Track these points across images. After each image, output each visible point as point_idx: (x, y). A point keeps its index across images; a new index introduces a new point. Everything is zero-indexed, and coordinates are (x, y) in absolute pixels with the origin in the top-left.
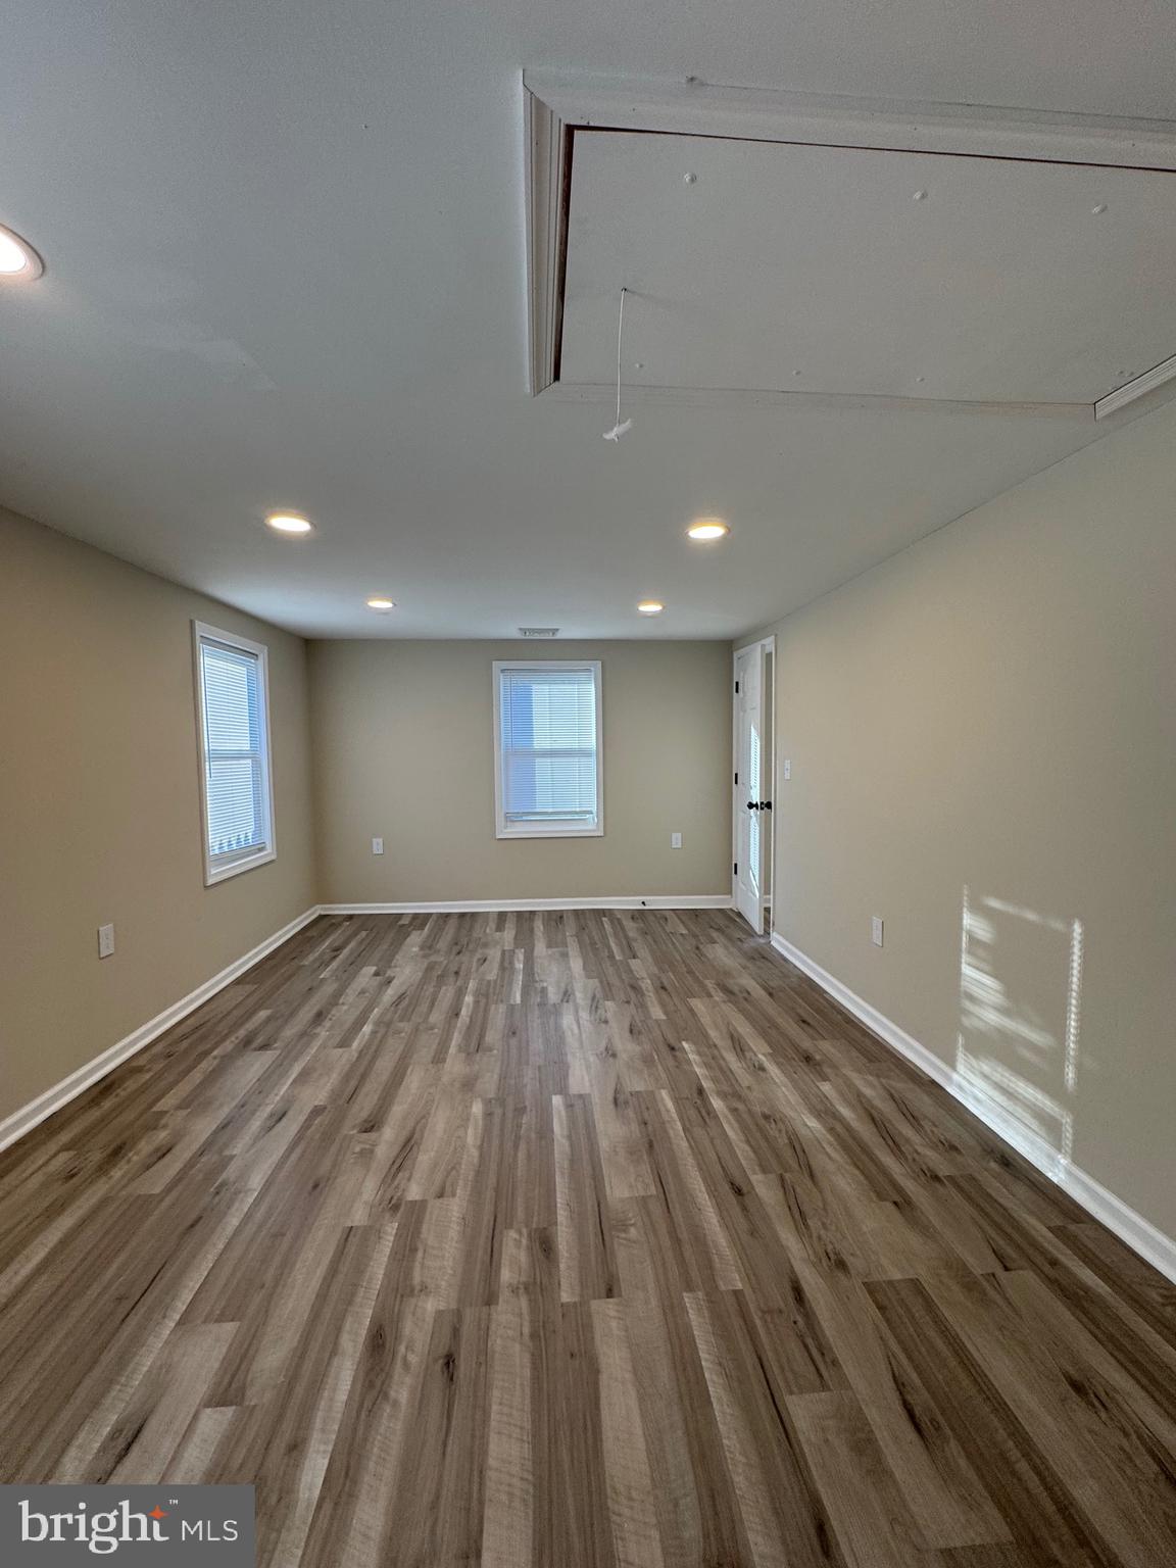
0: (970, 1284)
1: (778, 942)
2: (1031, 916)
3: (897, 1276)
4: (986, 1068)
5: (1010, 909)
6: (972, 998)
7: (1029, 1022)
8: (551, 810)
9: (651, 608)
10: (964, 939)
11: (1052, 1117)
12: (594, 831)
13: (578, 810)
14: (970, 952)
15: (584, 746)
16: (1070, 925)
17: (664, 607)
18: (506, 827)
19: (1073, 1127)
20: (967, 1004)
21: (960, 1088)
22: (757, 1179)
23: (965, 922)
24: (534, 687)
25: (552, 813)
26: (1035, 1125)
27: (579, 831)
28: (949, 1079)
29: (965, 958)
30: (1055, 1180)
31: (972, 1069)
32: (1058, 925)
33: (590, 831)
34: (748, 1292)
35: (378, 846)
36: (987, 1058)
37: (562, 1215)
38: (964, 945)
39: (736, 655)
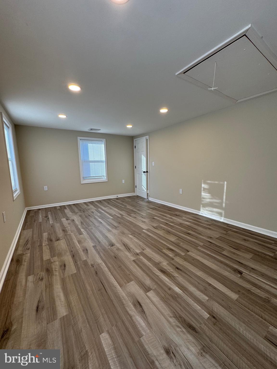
0: (226, 235)
1: (151, 199)
2: (216, 182)
3: (218, 236)
4: (207, 209)
5: (212, 182)
6: (204, 198)
7: (215, 199)
8: (94, 176)
9: (129, 126)
10: (202, 189)
11: (220, 212)
12: (105, 180)
13: (101, 175)
14: (203, 191)
15: (102, 160)
16: (224, 183)
17: (133, 126)
18: (83, 181)
19: (224, 213)
20: (203, 200)
21: (202, 213)
22: (189, 231)
23: (202, 186)
24: (89, 144)
25: (95, 177)
26: (217, 214)
27: (101, 181)
28: (199, 213)
29: (202, 192)
30: (222, 221)
31: (204, 210)
32: (222, 183)
33: (104, 180)
34: (204, 244)
35: (46, 188)
36: (207, 207)
37: (168, 245)
38: (202, 190)
39: (134, 140)
